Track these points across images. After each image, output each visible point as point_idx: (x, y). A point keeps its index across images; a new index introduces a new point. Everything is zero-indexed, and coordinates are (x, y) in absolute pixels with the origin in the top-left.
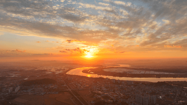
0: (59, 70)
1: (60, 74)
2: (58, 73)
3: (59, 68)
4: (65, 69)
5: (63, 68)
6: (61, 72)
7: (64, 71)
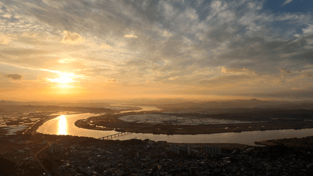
0: (16, 123)
1: (19, 133)
2: (13, 130)
3: (14, 118)
4: (32, 120)
5: (26, 118)
6: (21, 127)
7: (30, 125)
